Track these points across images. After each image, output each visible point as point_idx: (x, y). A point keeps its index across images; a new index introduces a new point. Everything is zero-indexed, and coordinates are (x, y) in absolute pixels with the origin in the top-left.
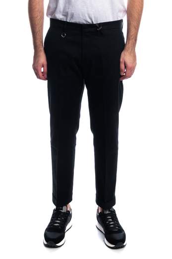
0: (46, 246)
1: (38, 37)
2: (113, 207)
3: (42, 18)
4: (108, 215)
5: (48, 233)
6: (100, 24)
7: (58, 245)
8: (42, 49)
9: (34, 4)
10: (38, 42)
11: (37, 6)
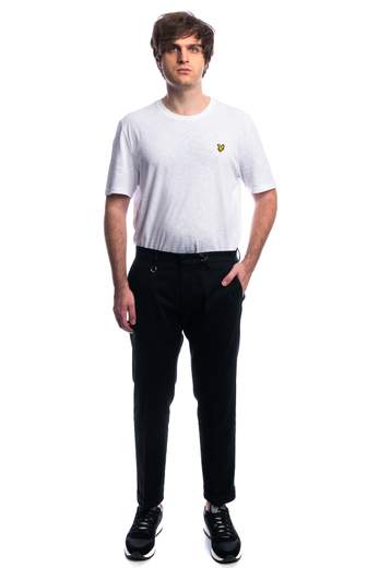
0: (128, 558)
1: (119, 267)
2: (228, 505)
3: (124, 242)
4: (217, 515)
5: (131, 540)
6: (205, 254)
7: (146, 556)
8: (127, 284)
9: (113, 222)
10: (120, 275)
11: (118, 225)
